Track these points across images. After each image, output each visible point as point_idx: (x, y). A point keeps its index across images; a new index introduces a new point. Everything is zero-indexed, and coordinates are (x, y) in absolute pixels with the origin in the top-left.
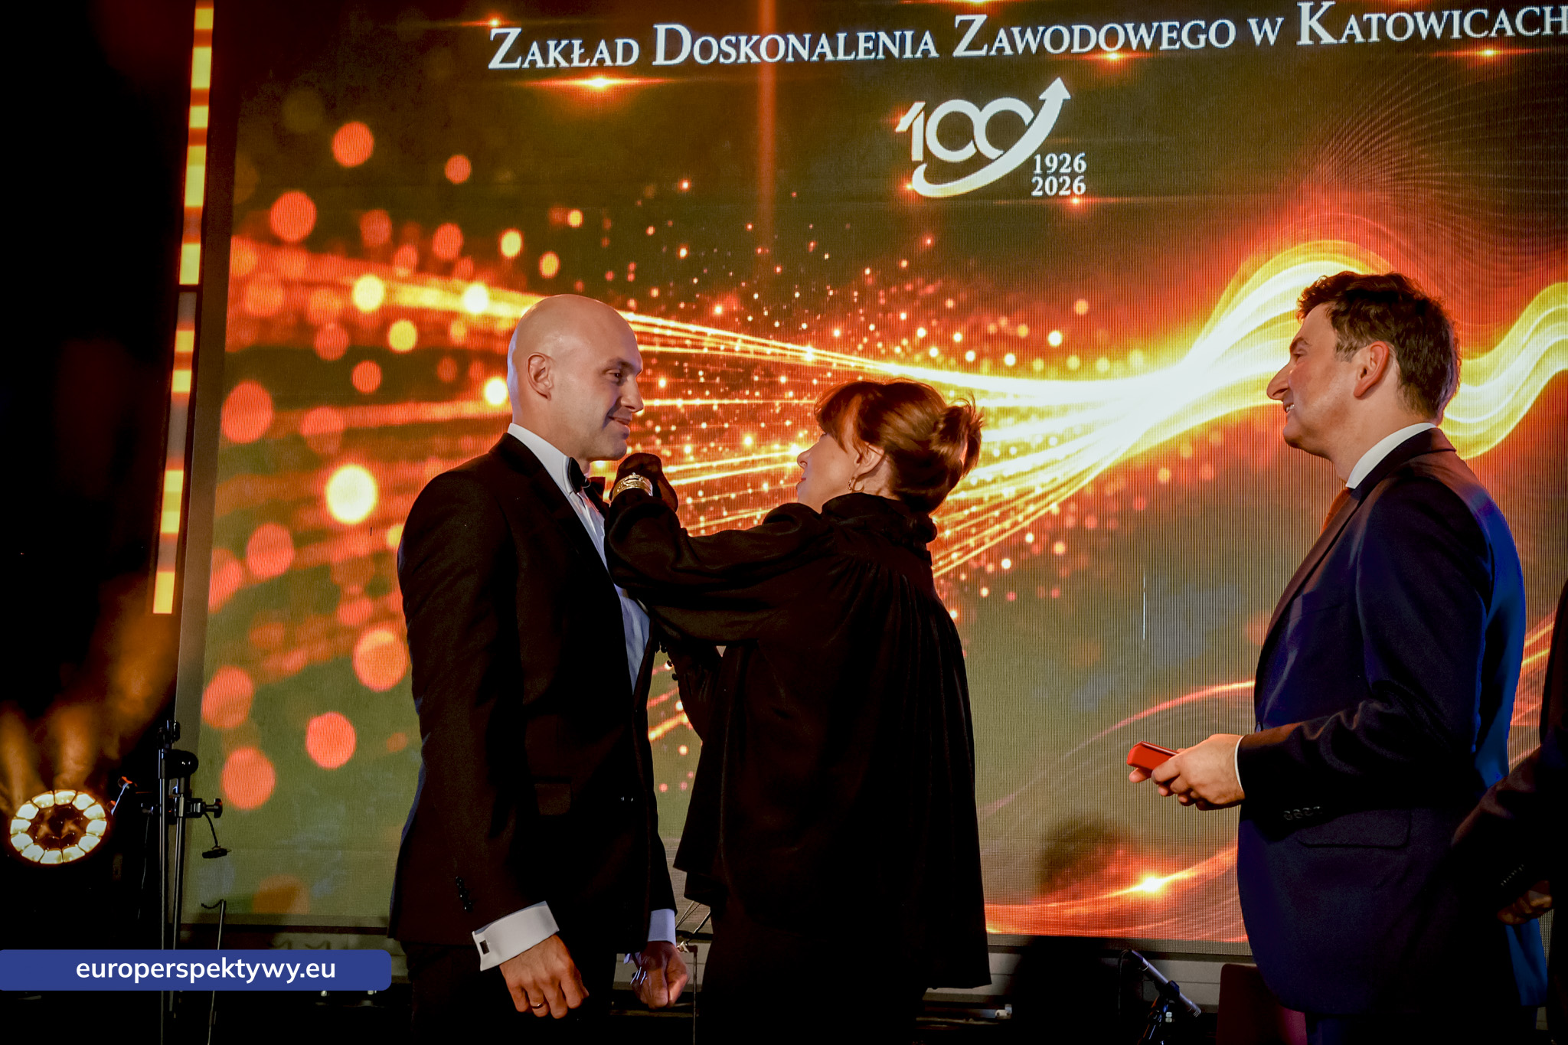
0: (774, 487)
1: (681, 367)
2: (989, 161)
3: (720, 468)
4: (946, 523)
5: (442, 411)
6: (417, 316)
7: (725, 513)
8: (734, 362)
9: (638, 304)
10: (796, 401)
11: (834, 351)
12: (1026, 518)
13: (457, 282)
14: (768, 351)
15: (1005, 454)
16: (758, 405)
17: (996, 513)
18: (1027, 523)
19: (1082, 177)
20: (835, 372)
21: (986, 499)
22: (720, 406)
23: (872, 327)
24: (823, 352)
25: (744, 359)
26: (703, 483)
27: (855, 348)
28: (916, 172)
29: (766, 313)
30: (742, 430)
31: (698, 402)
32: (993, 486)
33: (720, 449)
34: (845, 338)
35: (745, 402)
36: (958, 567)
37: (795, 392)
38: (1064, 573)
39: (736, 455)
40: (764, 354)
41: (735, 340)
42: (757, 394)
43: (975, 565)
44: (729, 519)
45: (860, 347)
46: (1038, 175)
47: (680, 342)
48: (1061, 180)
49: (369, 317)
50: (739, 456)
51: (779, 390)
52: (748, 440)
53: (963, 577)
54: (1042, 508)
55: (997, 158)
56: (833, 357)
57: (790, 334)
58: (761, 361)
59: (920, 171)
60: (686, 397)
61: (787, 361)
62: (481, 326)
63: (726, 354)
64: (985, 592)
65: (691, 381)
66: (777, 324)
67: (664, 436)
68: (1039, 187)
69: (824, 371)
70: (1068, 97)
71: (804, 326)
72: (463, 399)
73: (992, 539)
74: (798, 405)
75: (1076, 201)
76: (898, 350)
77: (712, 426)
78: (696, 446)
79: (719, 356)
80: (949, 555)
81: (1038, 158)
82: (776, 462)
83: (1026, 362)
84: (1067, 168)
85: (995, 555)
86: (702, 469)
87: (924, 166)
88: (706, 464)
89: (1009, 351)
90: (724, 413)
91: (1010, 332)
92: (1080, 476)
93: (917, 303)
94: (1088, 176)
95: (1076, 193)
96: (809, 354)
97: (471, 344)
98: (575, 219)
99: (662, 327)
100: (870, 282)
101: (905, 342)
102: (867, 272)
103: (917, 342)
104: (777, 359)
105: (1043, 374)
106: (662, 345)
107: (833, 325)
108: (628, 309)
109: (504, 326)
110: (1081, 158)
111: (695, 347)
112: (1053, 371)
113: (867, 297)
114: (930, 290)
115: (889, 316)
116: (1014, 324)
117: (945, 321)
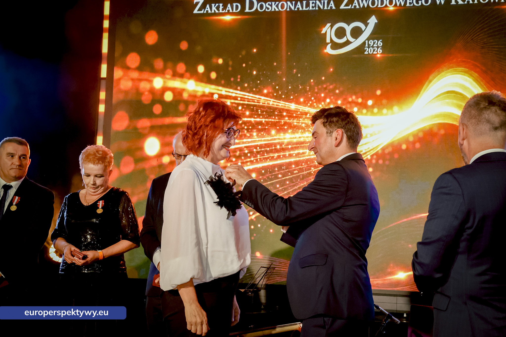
0: (281, 147)
1: (253, 109)
2: (351, 43)
3: (264, 140)
5: (180, 120)
6: (173, 90)
7: (266, 154)
8: (270, 108)
9: (241, 88)
10: (288, 121)
11: (300, 105)
13: (185, 80)
14: (280, 105)
16: (276, 121)
19: (381, 48)
20: (300, 112)
22: (265, 121)
23: (313, 98)
24: (297, 106)
25: (273, 107)
26: (259, 145)
27: (307, 104)
29: (280, 93)
30: (271, 129)
31: (258, 120)
33: (265, 134)
34: (304, 102)
35: (273, 120)
37: (288, 118)
39: (269, 136)
40: (279, 106)
41: (270, 101)
42: (277, 118)
44: (267, 156)
45: (309, 105)
46: (367, 47)
47: (254, 101)
48: (374, 49)
49: (158, 90)
50: (270, 137)
51: (284, 117)
52: (273, 132)
55: (354, 42)
56: (300, 108)
57: (287, 100)
58: (278, 108)
59: (329, 46)
60: (255, 118)
61: (286, 108)
62: (193, 93)
63: (267, 105)
65: (256, 113)
66: (283, 96)
67: (247, 130)
68: (367, 51)
69: (297, 112)
70: (377, 22)
71: (292, 97)
74: (289, 122)
75: (379, 56)
76: (320, 106)
77: (262, 127)
78: (258, 133)
79: (265, 106)
81: (367, 41)
82: (282, 139)
83: (361, 111)
84: (376, 45)
86: (259, 140)
87: (330, 44)
88: (260, 139)
89: (356, 106)
90: (266, 123)
91: (356, 100)
92: (377, 147)
93: (327, 91)
94: (383, 47)
95: (379, 53)
96: (293, 106)
97: (190, 99)
98: (220, 61)
99: (248, 96)
100: (312, 84)
101: (323, 103)
102: (312, 81)
103: (326, 103)
104: (283, 107)
105: (366, 114)
106: (248, 101)
107: (301, 98)
108: (238, 90)
109: (199, 94)
110: (381, 42)
111: (258, 102)
112: (369, 113)
113: (312, 88)
114: (331, 87)
115: (318, 95)
116: (357, 98)
117: (336, 97)
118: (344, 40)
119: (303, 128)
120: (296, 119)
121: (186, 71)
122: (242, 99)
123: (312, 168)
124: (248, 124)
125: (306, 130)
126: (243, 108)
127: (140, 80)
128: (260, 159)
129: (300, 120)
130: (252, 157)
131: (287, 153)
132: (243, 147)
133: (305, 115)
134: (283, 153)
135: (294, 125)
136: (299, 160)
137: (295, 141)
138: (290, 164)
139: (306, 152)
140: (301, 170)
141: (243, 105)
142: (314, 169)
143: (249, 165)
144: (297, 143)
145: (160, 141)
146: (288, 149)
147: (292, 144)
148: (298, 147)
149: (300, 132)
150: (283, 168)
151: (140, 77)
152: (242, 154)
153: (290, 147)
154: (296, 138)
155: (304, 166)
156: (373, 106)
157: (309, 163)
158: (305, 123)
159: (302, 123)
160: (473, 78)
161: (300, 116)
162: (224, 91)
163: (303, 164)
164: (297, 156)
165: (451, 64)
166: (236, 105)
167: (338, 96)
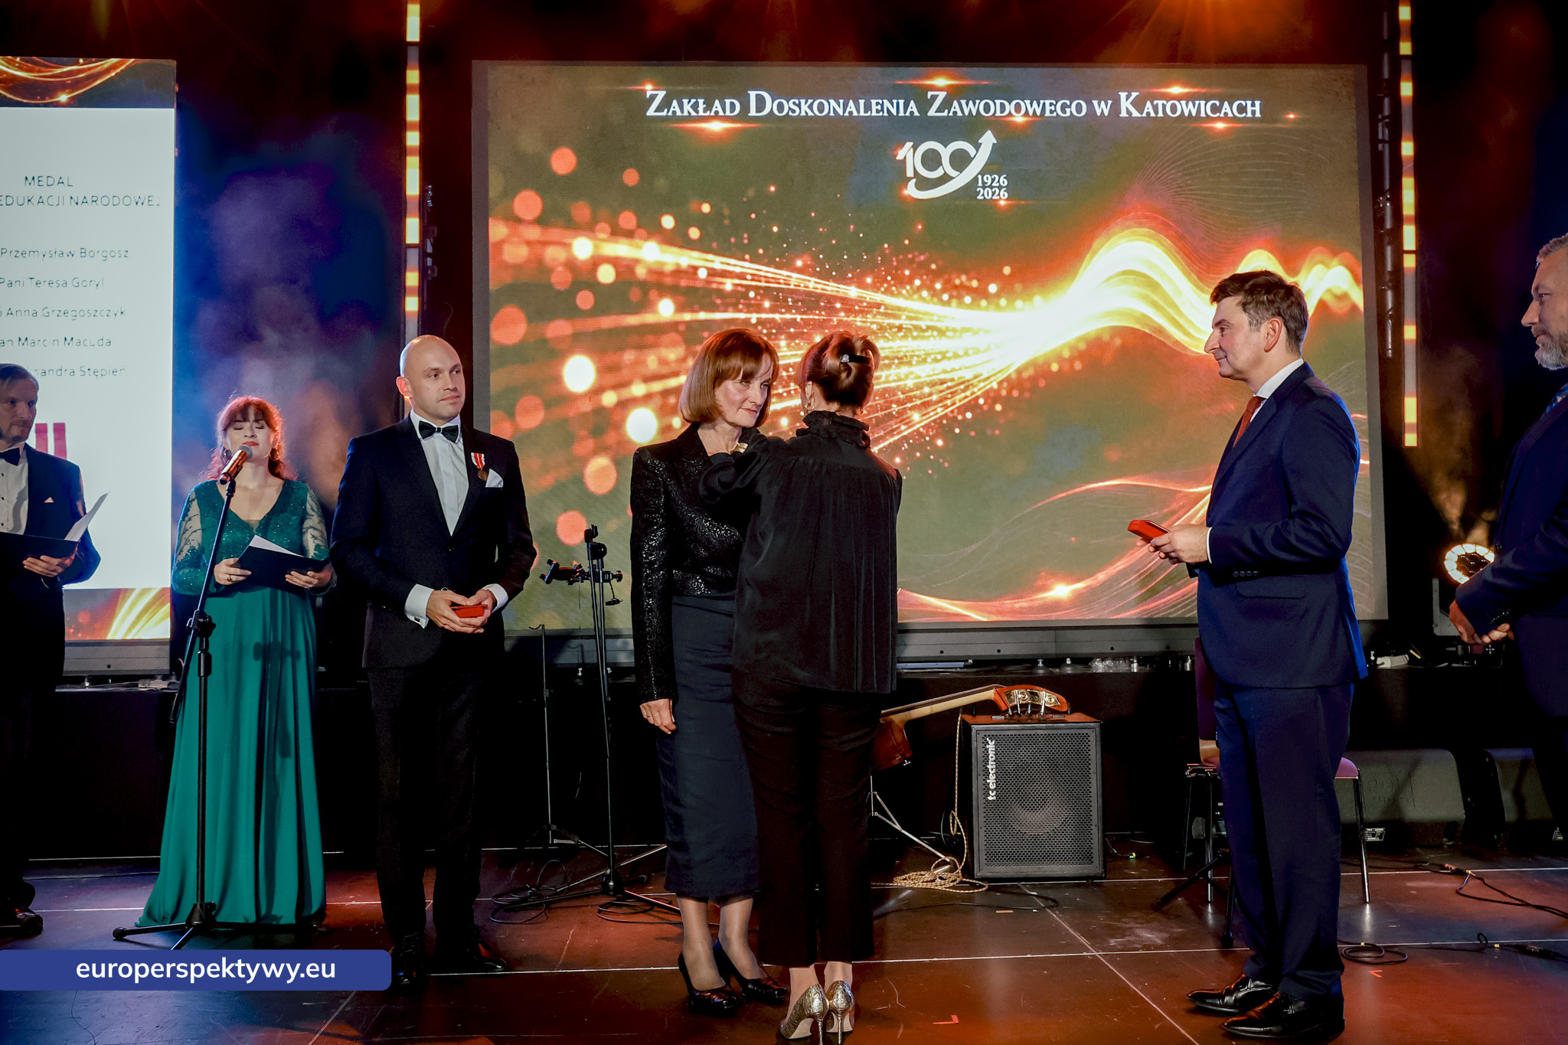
1: (778, 296)
2: (952, 178)
4: (934, 391)
5: (632, 320)
6: (614, 261)
8: (809, 294)
9: (751, 258)
10: (846, 319)
11: (868, 290)
12: (979, 390)
13: (638, 241)
14: (829, 288)
15: (966, 354)
16: (823, 320)
17: (962, 387)
18: (979, 393)
19: (1005, 189)
20: (868, 303)
21: (956, 378)
22: (802, 319)
23: (889, 278)
24: (862, 291)
25: (815, 293)
27: (879, 289)
28: (910, 183)
29: (827, 267)
31: (788, 316)
32: (960, 372)
33: (802, 344)
34: (874, 282)
35: (816, 317)
36: (941, 416)
37: (845, 312)
38: (1002, 421)
40: (827, 290)
41: (809, 281)
42: (823, 313)
43: (951, 415)
45: (883, 289)
46: (980, 187)
47: (777, 281)
48: (993, 190)
49: (585, 262)
51: (837, 311)
53: (945, 421)
54: (989, 384)
55: (956, 177)
56: (866, 294)
57: (842, 279)
58: (825, 295)
59: (912, 183)
60: (782, 313)
61: (840, 295)
62: (655, 267)
63: (804, 289)
64: (957, 431)
65: (784, 304)
66: (834, 273)
68: (981, 193)
69: (862, 302)
70: (996, 142)
72: (645, 313)
73: (960, 401)
75: (1002, 203)
76: (904, 292)
77: (797, 331)
78: (789, 341)
79: (800, 290)
80: (935, 410)
81: (980, 177)
83: (977, 302)
84: (997, 183)
85: (963, 409)
86: (792, 355)
87: (914, 180)
89: (968, 294)
91: (967, 284)
92: (1008, 367)
93: (915, 265)
94: (1008, 189)
95: (1003, 198)
96: (852, 292)
97: (649, 278)
98: (706, 208)
99: (767, 272)
100: (887, 252)
101: (908, 287)
102: (886, 246)
103: (915, 288)
104: (834, 293)
105: (986, 309)
106: (766, 282)
107: (867, 276)
108: (745, 260)
109: (669, 268)
110: (1005, 178)
111: (785, 284)
112: (992, 307)
113: (886, 260)
114: (922, 258)
115: (899, 272)
116: (970, 279)
117: (931, 277)
118: (939, 173)
120: (861, 315)
121: (639, 226)
122: (755, 277)
123: (894, 406)
124: (768, 325)
125: (880, 335)
126: (756, 295)
127: (546, 243)
128: (795, 390)
129: (867, 318)
130: (780, 386)
133: (876, 308)
139: (881, 376)
141: (756, 288)
142: (898, 406)
143: (776, 403)
145: (594, 361)
151: (543, 239)
155: (879, 401)
156: (998, 295)
157: (887, 395)
158: (877, 323)
160: (1164, 248)
161: (866, 308)
162: (718, 263)
163: (877, 398)
165: (1126, 221)
166: (743, 290)
167: (936, 275)
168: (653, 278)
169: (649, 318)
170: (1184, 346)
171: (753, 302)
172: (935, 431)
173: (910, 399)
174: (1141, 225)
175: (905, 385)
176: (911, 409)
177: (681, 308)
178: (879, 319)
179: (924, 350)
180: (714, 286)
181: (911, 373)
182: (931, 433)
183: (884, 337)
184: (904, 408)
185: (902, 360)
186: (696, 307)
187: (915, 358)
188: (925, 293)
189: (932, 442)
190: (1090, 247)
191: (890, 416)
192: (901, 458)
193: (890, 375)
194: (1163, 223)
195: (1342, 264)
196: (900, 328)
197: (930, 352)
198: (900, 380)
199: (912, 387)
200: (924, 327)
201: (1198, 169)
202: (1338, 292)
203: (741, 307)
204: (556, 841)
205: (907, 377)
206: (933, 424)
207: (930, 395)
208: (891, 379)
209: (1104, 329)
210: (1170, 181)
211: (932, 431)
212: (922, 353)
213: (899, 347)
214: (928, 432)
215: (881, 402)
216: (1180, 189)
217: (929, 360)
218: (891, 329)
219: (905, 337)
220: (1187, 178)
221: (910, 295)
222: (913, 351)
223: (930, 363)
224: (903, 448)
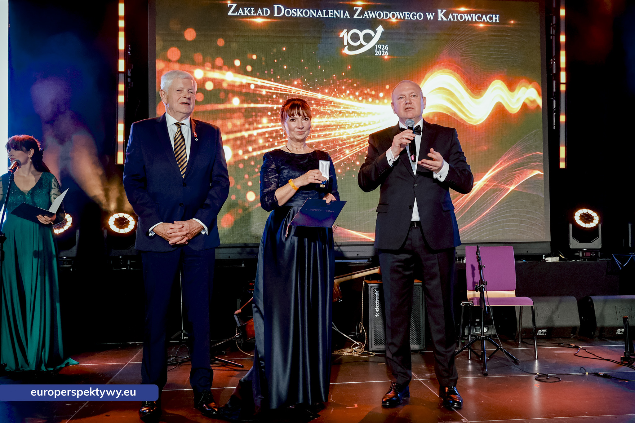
2: (364, 46)
4: (355, 140)
5: (221, 107)
6: (213, 80)
9: (274, 80)
10: (316, 108)
11: (326, 95)
13: (224, 71)
14: (309, 94)
15: (370, 124)
19: (387, 51)
20: (326, 101)
21: (365, 135)
23: (335, 90)
24: (323, 95)
25: (303, 96)
27: (331, 95)
28: (345, 48)
29: (308, 85)
32: (367, 132)
34: (329, 92)
36: (359, 151)
37: (316, 105)
41: (300, 91)
43: (363, 151)
45: (333, 95)
46: (376, 50)
47: (286, 90)
48: (382, 52)
49: (200, 80)
53: (360, 154)
55: (366, 45)
56: (325, 97)
57: (314, 90)
58: (307, 97)
59: (347, 47)
61: (314, 97)
62: (231, 83)
63: (298, 94)
66: (311, 88)
68: (377, 53)
69: (323, 101)
70: (383, 30)
72: (227, 103)
74: (317, 109)
75: (386, 57)
76: (342, 96)
80: (356, 148)
81: (376, 45)
83: (374, 101)
84: (383, 49)
89: (370, 97)
91: (370, 93)
93: (347, 84)
94: (389, 51)
95: (386, 56)
96: (319, 96)
98: (254, 57)
99: (281, 86)
100: (335, 78)
101: (344, 94)
102: (334, 75)
103: (347, 94)
104: (311, 97)
105: (379, 104)
106: (281, 91)
107: (326, 88)
108: (272, 81)
109: (237, 84)
110: (387, 46)
111: (289, 92)
112: (381, 103)
113: (334, 82)
114: (350, 81)
115: (340, 87)
116: (371, 91)
117: (354, 90)
118: (358, 44)
119: (328, 114)
120: (323, 106)
121: (224, 64)
122: (276, 89)
123: (337, 147)
125: (331, 115)
126: (276, 97)
129: (325, 108)
131: (316, 134)
132: (279, 130)
133: (330, 103)
134: (313, 134)
135: (321, 111)
136: (327, 140)
137: (322, 124)
138: (319, 143)
139: (332, 133)
140: (328, 148)
141: (276, 94)
142: (339, 147)
144: (324, 126)
146: (317, 131)
147: (320, 127)
148: (325, 129)
149: (327, 117)
150: (313, 146)
152: (278, 136)
153: (318, 129)
154: (323, 122)
155: (331, 144)
156: (384, 98)
157: (334, 142)
158: (330, 110)
159: (328, 110)
160: (456, 78)
161: (325, 104)
162: (259, 82)
163: (330, 143)
164: (325, 137)
165: (440, 66)
166: (271, 94)
167: (356, 89)
168: (230, 88)
169: (228, 106)
170: (465, 122)
171: (275, 100)
172: (356, 158)
173: (345, 144)
174: (446, 68)
175: (343, 137)
176: (346, 148)
177: (242, 102)
178: (331, 108)
179: (351, 122)
180: (258, 92)
181: (345, 132)
182: (354, 159)
183: (333, 116)
184: (342, 148)
185: (341, 126)
186: (249, 101)
187: (347, 126)
188: (351, 97)
189: (354, 163)
190: (424, 77)
191: (336, 151)
192: (341, 170)
193: (336, 133)
194: (456, 68)
195: (533, 87)
196: (340, 112)
197: (354, 123)
198: (340, 135)
199: (345, 138)
200: (351, 112)
201: (471, 44)
202: (532, 99)
203: (269, 102)
204: (185, 338)
205: (343, 134)
206: (355, 155)
207: (354, 142)
208: (336, 135)
209: (430, 113)
210: (459, 49)
211: (355, 158)
212: (350, 123)
213: (340, 121)
214: (352, 158)
215: (332, 145)
216: (463, 53)
217: (353, 126)
218: (336, 113)
219: (342, 116)
220: (467, 48)
221: (344, 97)
222: (346, 123)
223: (353, 128)
224: (342, 166)
